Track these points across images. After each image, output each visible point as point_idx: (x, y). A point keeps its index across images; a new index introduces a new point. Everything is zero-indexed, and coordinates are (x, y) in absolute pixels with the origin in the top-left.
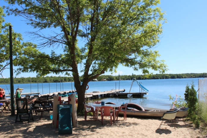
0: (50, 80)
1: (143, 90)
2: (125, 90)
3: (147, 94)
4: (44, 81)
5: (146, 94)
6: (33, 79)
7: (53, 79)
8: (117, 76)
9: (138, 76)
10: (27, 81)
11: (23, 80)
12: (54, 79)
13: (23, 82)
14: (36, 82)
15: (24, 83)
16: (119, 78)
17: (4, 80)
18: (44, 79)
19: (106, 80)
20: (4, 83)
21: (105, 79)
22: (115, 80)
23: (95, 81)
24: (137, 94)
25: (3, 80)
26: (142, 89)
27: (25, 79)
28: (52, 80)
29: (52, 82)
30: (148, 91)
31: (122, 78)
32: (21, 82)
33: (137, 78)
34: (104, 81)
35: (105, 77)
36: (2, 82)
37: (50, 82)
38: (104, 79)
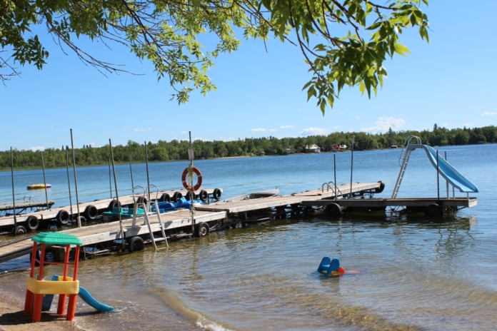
0: (170, 154)
1: (454, 186)
2: (382, 187)
3: (472, 204)
4: (152, 155)
5: (465, 203)
6: (117, 152)
7: (177, 149)
8: (385, 135)
9: (453, 131)
10: (101, 157)
11: (86, 154)
12: (182, 148)
13: (86, 161)
14: (126, 159)
15: (90, 164)
16: (390, 141)
17: (31, 157)
18: (150, 151)
19: (347, 149)
20: (29, 165)
21: (345, 146)
22: (376, 148)
23: (313, 151)
24: (427, 204)
25: (27, 158)
26: (448, 181)
27: (94, 151)
28: (175, 152)
29: (176, 159)
30: (476, 191)
31: (399, 141)
32: (81, 163)
33: (449, 139)
34: (342, 150)
35: (343, 139)
36: (26, 162)
37: (170, 159)
38: (342, 144)
